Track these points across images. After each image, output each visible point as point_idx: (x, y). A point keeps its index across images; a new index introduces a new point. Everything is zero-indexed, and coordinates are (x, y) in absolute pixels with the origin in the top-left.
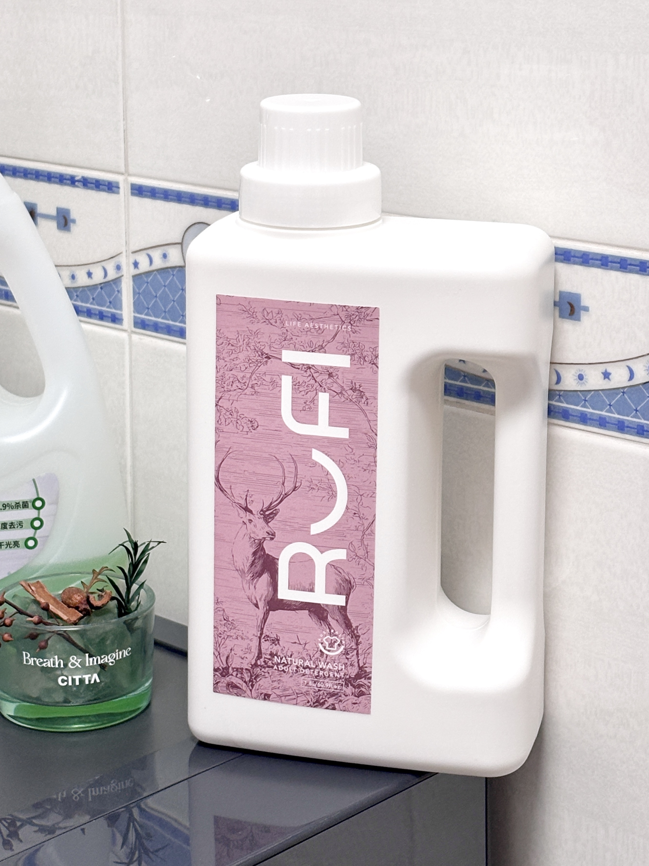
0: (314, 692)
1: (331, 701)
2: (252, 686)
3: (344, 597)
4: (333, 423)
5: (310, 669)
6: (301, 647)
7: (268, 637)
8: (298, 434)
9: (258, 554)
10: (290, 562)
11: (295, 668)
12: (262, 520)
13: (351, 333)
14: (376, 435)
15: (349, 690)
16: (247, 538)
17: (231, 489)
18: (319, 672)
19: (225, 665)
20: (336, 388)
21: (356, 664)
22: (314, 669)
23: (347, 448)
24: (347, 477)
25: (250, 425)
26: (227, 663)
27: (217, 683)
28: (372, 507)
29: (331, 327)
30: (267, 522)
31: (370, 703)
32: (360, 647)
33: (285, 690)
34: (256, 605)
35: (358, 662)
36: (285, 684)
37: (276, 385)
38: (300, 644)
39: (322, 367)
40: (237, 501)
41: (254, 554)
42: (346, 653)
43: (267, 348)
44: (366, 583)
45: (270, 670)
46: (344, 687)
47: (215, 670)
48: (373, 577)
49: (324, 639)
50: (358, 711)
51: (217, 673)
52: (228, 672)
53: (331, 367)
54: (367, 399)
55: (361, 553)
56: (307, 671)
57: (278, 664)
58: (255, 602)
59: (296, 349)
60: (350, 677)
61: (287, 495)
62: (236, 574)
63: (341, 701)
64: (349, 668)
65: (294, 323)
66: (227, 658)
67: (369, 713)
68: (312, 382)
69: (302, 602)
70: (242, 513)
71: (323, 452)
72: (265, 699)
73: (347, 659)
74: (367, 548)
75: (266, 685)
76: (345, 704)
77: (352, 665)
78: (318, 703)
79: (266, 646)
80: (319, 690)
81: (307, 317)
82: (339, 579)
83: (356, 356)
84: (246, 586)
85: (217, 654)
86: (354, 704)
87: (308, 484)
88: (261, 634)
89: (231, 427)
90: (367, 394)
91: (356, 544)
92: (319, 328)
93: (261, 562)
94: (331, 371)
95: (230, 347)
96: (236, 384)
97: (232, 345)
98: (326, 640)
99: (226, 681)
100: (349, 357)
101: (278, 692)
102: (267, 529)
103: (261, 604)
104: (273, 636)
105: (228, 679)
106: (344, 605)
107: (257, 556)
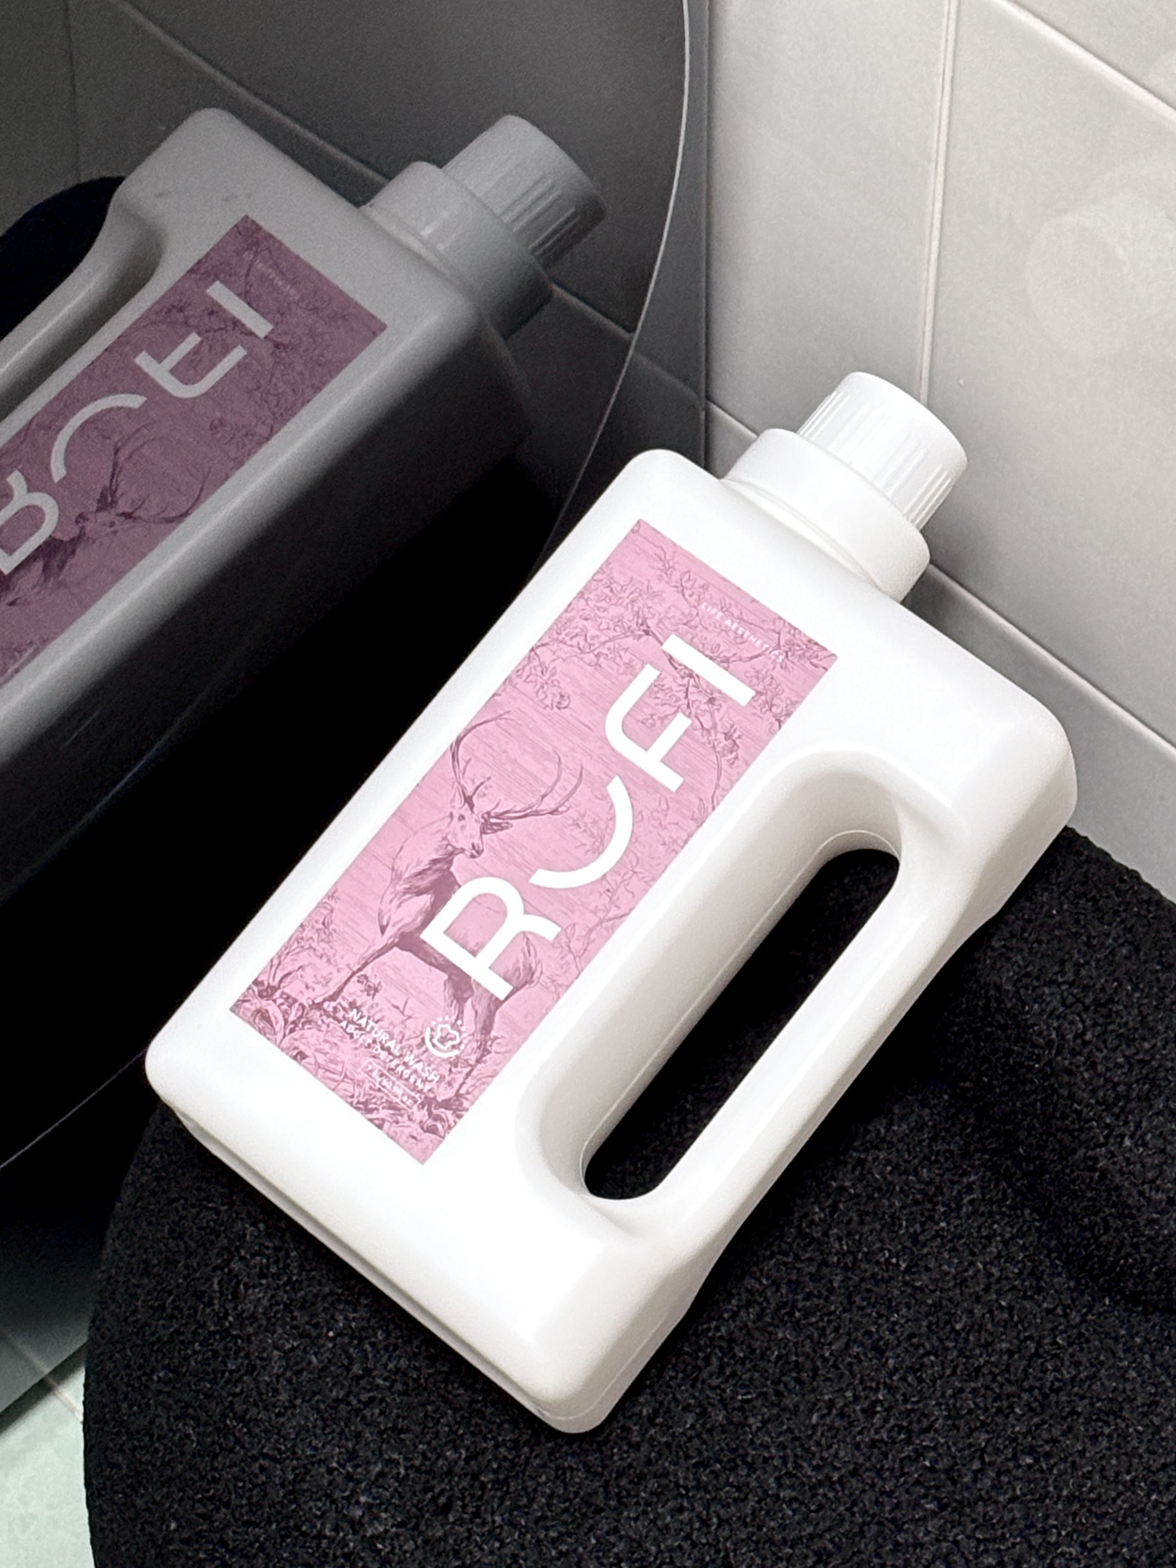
0: (371, 1088)
1: (383, 1113)
2: (292, 1031)
3: (510, 988)
4: (668, 760)
5: (390, 1053)
6: (401, 1018)
7: (366, 977)
8: (613, 749)
9: (438, 866)
10: (474, 900)
11: (370, 1041)
12: (477, 827)
13: (778, 666)
14: (714, 808)
15: (420, 1114)
16: (439, 837)
17: (467, 763)
18: (397, 1065)
19: (275, 983)
20: (706, 721)
21: (456, 1086)
22: (395, 1057)
23: (663, 802)
24: (634, 838)
25: (557, 699)
26: (281, 981)
27: (244, 1001)
28: (636, 897)
29: (757, 643)
30: (483, 832)
31: (434, 1149)
32: (479, 1066)
33: (332, 1061)
34: (383, 929)
35: (461, 1086)
36: (339, 1054)
37: (631, 671)
38: (402, 1013)
39: (708, 684)
40: (463, 782)
41: (434, 862)
42: (455, 1063)
43: (655, 620)
44: (552, 989)
45: (334, 1024)
46: (415, 1108)
47: (256, 982)
48: (568, 987)
49: (440, 1026)
50: (409, 1150)
51: (255, 989)
52: (272, 995)
53: (720, 692)
54: (736, 758)
55: (577, 945)
56: (383, 1055)
57: (351, 1022)
58: (385, 923)
59: (691, 643)
60: (435, 1098)
61: (537, 813)
62: (388, 875)
63: (397, 1122)
64: (443, 1085)
65: (714, 611)
66: (286, 976)
67: (423, 1161)
68: (682, 695)
69: (448, 961)
70: (459, 801)
71: (627, 789)
72: (295, 1058)
73: (450, 1071)
74: (588, 944)
75: (312, 1041)
76: (398, 1130)
77: (450, 1084)
78: (364, 1107)
79: (354, 988)
80: (379, 1090)
81: (736, 613)
82: (521, 961)
83: (763, 698)
84: (388, 897)
85: (276, 962)
86: (413, 1137)
87: (576, 816)
88: (360, 970)
89: (529, 689)
90: (740, 752)
91: (580, 931)
92: (742, 636)
93: (435, 877)
94: (716, 695)
95: (607, 591)
96: (580, 640)
97: (612, 591)
98: (442, 1029)
99: (258, 1005)
100: (753, 693)
101: (321, 1059)
102: (476, 841)
103: (390, 931)
104: (374, 981)
105: (264, 1002)
106: (502, 998)
107: (435, 867)
